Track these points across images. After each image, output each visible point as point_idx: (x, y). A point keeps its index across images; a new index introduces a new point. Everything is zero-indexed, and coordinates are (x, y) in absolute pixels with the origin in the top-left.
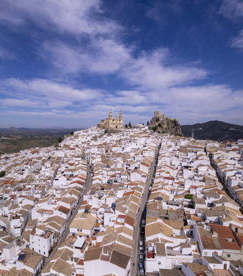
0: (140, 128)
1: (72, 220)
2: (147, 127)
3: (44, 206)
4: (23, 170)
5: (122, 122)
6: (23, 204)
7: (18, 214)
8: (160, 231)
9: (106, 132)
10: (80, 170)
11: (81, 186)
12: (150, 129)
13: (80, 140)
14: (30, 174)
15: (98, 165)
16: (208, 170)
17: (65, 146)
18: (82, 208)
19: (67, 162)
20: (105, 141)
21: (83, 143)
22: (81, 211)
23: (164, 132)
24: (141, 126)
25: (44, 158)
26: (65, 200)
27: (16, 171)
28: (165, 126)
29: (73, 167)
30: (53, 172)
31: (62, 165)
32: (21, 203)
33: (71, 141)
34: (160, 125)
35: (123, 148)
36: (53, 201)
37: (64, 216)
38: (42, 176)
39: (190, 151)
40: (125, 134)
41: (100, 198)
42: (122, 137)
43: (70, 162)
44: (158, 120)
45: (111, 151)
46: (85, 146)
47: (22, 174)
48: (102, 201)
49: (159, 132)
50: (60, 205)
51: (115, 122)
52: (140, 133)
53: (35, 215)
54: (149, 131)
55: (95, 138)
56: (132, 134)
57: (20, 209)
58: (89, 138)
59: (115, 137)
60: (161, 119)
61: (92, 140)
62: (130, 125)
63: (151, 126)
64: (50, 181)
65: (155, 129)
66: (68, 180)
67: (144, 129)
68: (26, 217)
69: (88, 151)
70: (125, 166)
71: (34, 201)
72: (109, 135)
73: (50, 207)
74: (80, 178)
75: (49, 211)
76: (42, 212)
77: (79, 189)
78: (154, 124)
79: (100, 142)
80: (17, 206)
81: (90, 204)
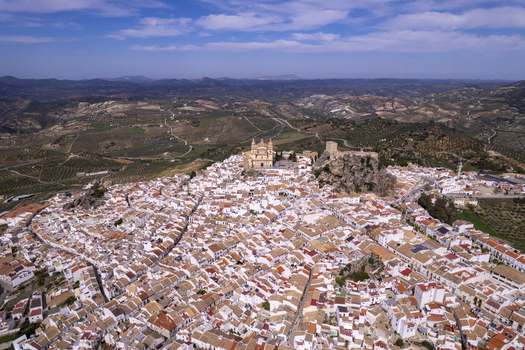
2: (309, 168)
5: (270, 157)
9: (242, 174)
12: (312, 171)
21: (207, 189)
23: (329, 182)
28: (336, 170)
34: (326, 168)
40: (267, 179)
46: (207, 194)
49: (322, 181)
51: (259, 158)
61: (219, 186)
72: (245, 179)
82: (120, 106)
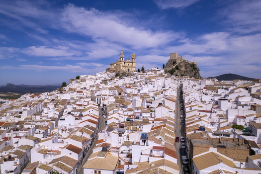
0: (155, 72)
1: (86, 160)
2: (163, 71)
3: (48, 145)
4: (21, 113)
5: (134, 65)
6: (20, 144)
7: (12, 155)
8: (220, 161)
9: (117, 75)
10: (91, 110)
11: (94, 126)
12: (166, 72)
13: (88, 83)
14: (30, 117)
15: (111, 105)
16: (252, 101)
17: (71, 90)
18: (98, 146)
19: (73, 103)
20: (117, 84)
21: (91, 86)
22: (97, 150)
23: (182, 75)
24: (156, 69)
25: (46, 101)
26: (76, 138)
27: (12, 114)
28: (183, 69)
29: (81, 108)
30: (58, 113)
31: (68, 106)
32: (17, 143)
33: (77, 85)
34: (177, 68)
35: (139, 90)
36: (59, 140)
37: (75, 156)
38: (44, 116)
39: (219, 88)
40: (139, 77)
41: (120, 135)
42: (136, 80)
43: (78, 103)
44: (174, 63)
45: (126, 93)
46: (94, 89)
47: (20, 117)
48: (124, 138)
49: (176, 75)
50: (69, 143)
51: (127, 64)
52: (155, 76)
53: (35, 157)
54: (166, 75)
55: (105, 82)
56: (147, 76)
57: (15, 149)
58: (98, 82)
59: (128, 80)
60: (178, 62)
61: (101, 83)
62: (143, 70)
63: (168, 69)
64: (54, 122)
65: (172, 72)
66: (76, 119)
67: (160, 72)
68: (22, 159)
69: (98, 93)
70: (146, 104)
71: (35, 141)
72: (121, 78)
73: (56, 147)
74: (91, 116)
75: (54, 151)
76: (45, 152)
77: (92, 128)
78: (170, 67)
79: (110, 85)
80: (11, 147)
81: (108, 142)
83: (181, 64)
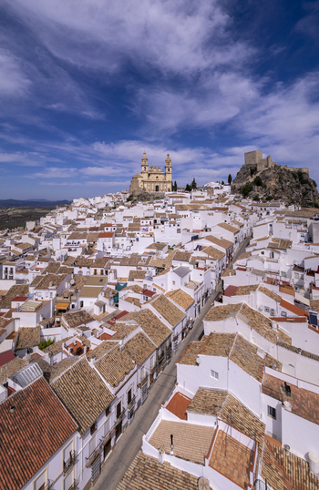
0: (210, 190)
2: (227, 189)
5: (169, 177)
9: (129, 199)
12: (233, 191)
23: (268, 199)
24: (214, 185)
28: (273, 183)
34: (258, 182)
44: (253, 171)
49: (256, 199)
52: (208, 201)
54: (232, 197)
55: (101, 212)
60: (261, 168)
62: (194, 185)
63: (238, 186)
65: (245, 192)
67: (221, 192)
72: (132, 205)
78: (243, 180)
82: (19, 211)
83: (268, 174)
